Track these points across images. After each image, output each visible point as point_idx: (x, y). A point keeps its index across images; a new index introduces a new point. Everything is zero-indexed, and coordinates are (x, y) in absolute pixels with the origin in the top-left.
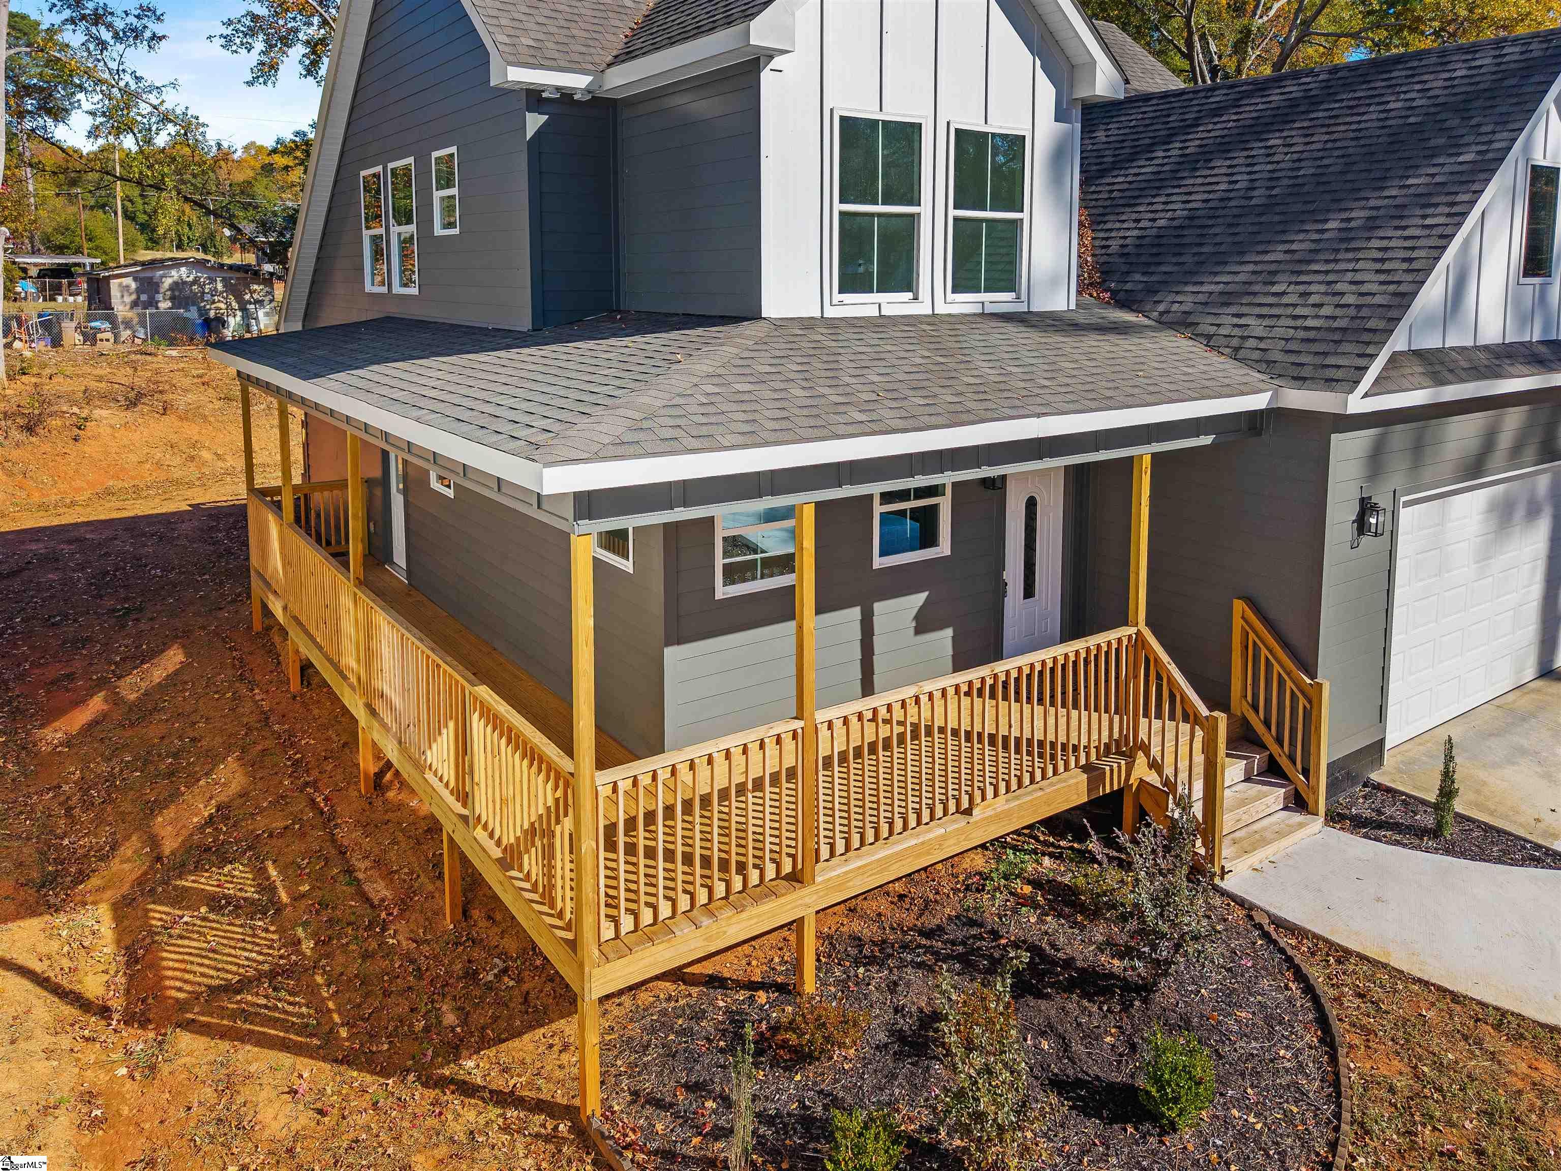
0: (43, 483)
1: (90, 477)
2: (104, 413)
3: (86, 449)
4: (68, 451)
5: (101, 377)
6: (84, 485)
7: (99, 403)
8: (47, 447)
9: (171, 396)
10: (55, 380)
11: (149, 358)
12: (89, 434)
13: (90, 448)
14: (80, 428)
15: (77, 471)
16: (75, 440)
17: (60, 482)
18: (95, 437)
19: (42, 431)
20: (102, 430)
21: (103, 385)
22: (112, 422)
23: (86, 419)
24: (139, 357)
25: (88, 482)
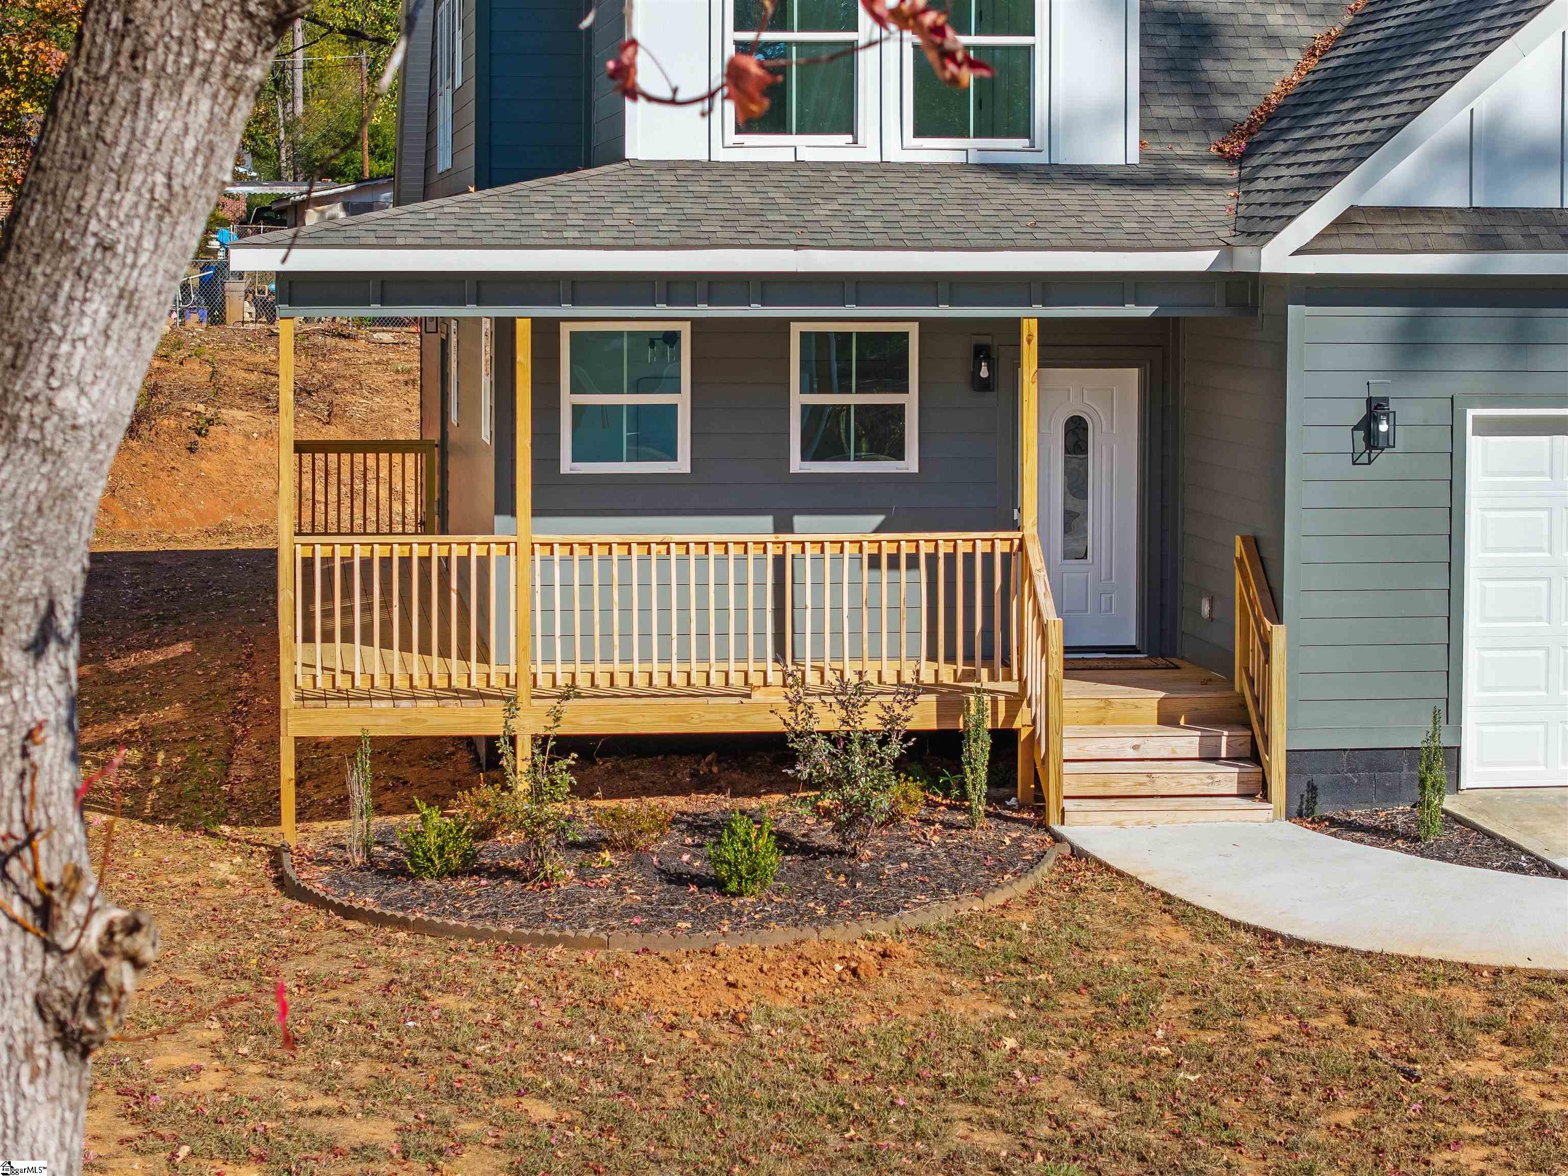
0: (136, 506)
1: (202, 506)
2: (240, 415)
3: (204, 465)
4: (178, 465)
5: (256, 365)
6: (191, 516)
7: (239, 401)
8: (149, 456)
9: (349, 398)
10: (187, 366)
11: (344, 343)
12: (212, 444)
13: (210, 465)
14: (199, 434)
15: (184, 495)
16: (190, 449)
17: (158, 508)
18: (217, 450)
19: (146, 433)
20: (230, 440)
21: (254, 377)
22: (249, 428)
23: (210, 422)
24: (329, 340)
25: (198, 514)
